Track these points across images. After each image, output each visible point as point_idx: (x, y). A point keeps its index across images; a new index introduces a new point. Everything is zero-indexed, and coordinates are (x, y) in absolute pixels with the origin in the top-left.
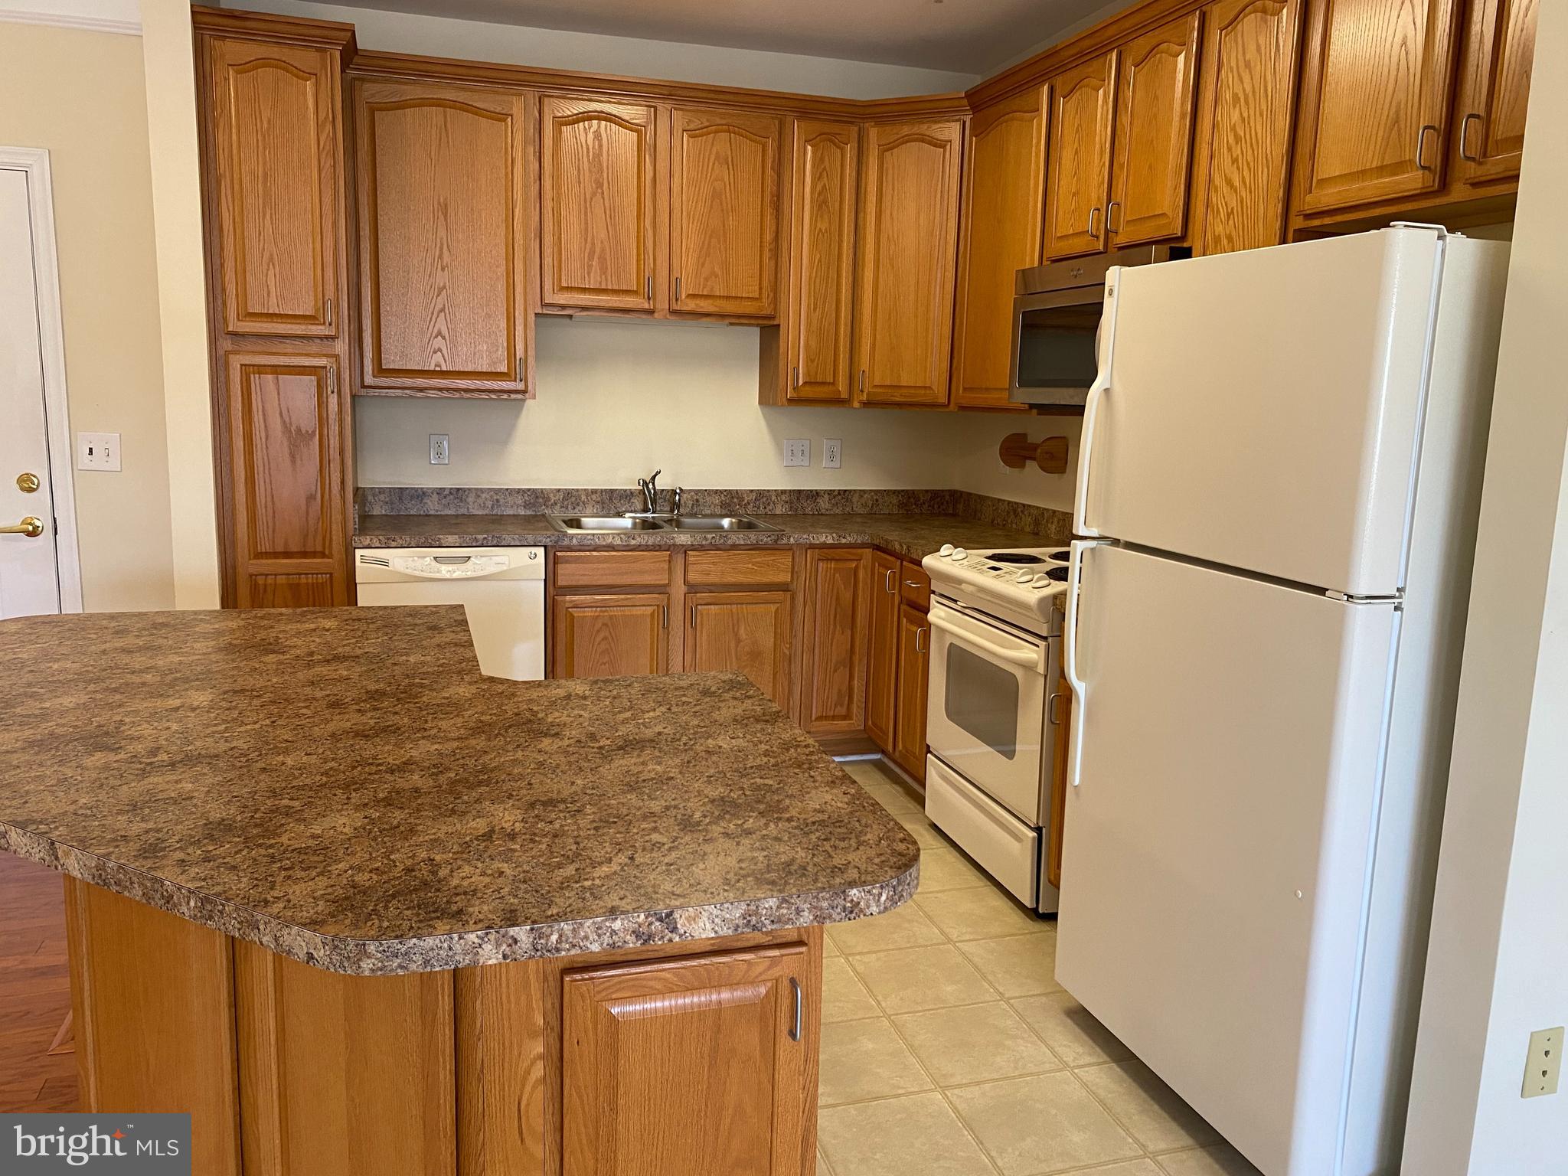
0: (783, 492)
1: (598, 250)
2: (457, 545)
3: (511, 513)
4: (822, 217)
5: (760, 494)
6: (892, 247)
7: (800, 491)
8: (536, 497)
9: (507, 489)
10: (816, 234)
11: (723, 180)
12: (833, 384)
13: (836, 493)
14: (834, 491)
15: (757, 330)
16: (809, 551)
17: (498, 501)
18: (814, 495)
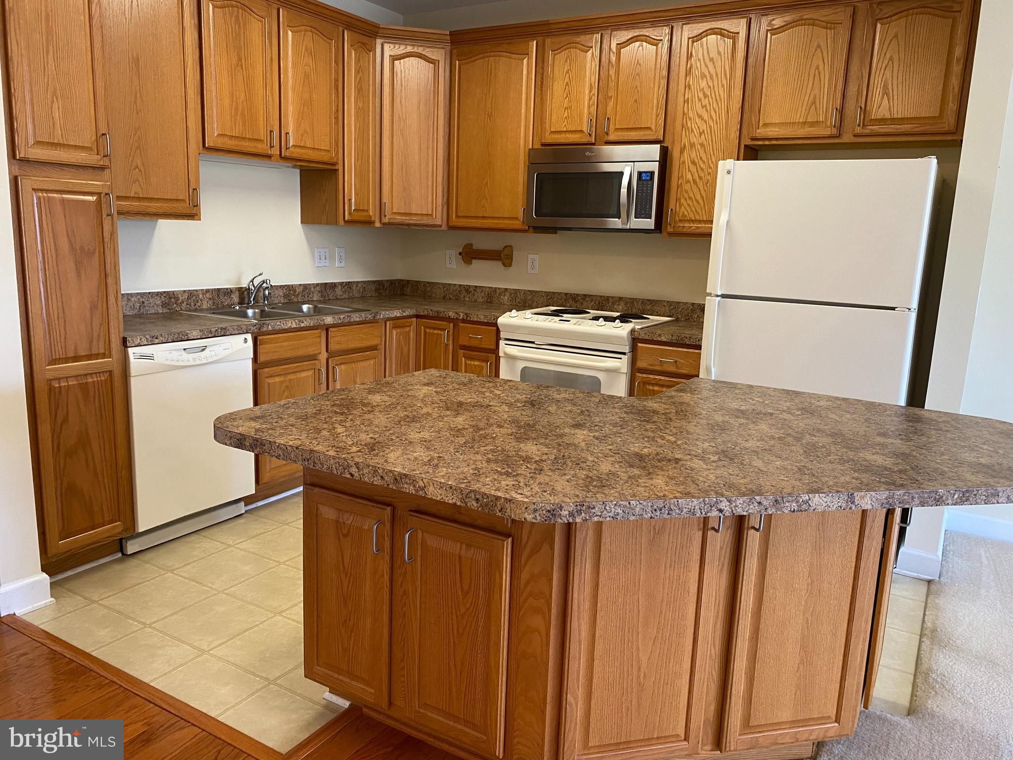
0: (317, 285)
1: (240, 109)
2: (199, 337)
3: (153, 311)
4: (360, 98)
5: (305, 287)
6: (402, 123)
7: (326, 284)
8: (169, 298)
9: (149, 293)
10: (358, 109)
11: (309, 66)
12: (367, 211)
13: (344, 284)
14: (343, 282)
15: (298, 171)
16: (388, 323)
17: (143, 302)
18: (333, 286)
